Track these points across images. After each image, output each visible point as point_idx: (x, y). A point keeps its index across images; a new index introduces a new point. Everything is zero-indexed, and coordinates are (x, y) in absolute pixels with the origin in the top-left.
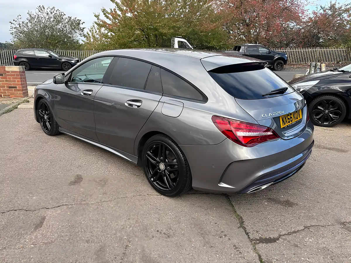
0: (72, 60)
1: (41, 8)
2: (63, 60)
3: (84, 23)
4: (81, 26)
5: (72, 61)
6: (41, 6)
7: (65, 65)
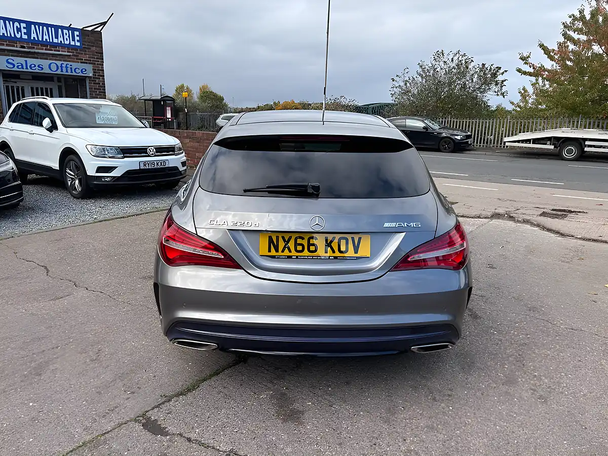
0: (458, 135)
1: (440, 54)
2: (444, 135)
3: (506, 71)
4: (500, 78)
5: (456, 137)
6: (440, 51)
7: (445, 142)
